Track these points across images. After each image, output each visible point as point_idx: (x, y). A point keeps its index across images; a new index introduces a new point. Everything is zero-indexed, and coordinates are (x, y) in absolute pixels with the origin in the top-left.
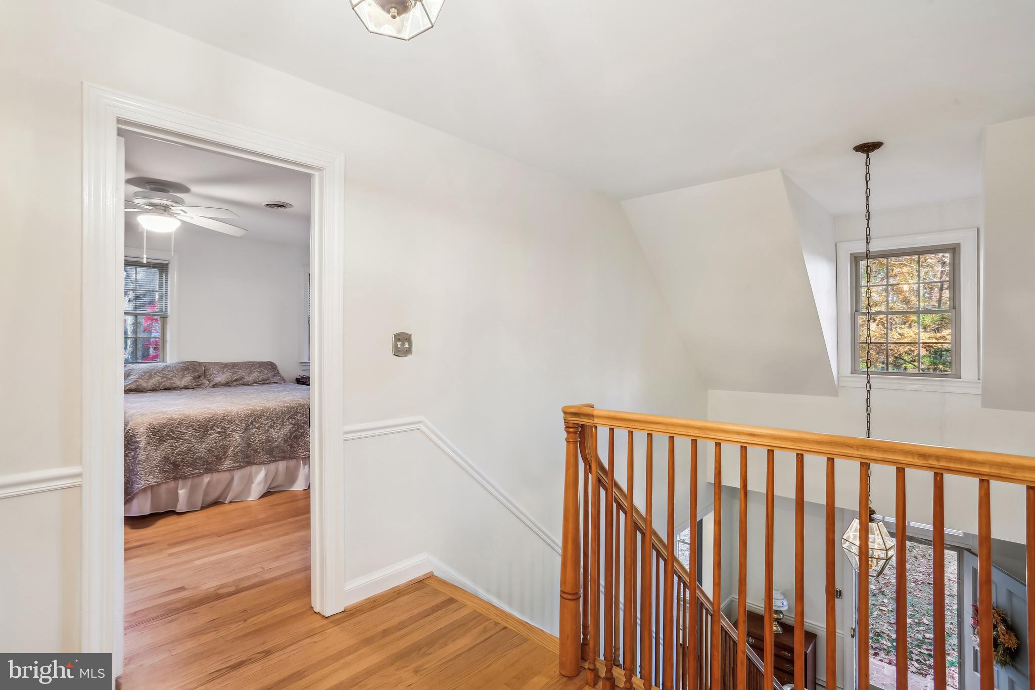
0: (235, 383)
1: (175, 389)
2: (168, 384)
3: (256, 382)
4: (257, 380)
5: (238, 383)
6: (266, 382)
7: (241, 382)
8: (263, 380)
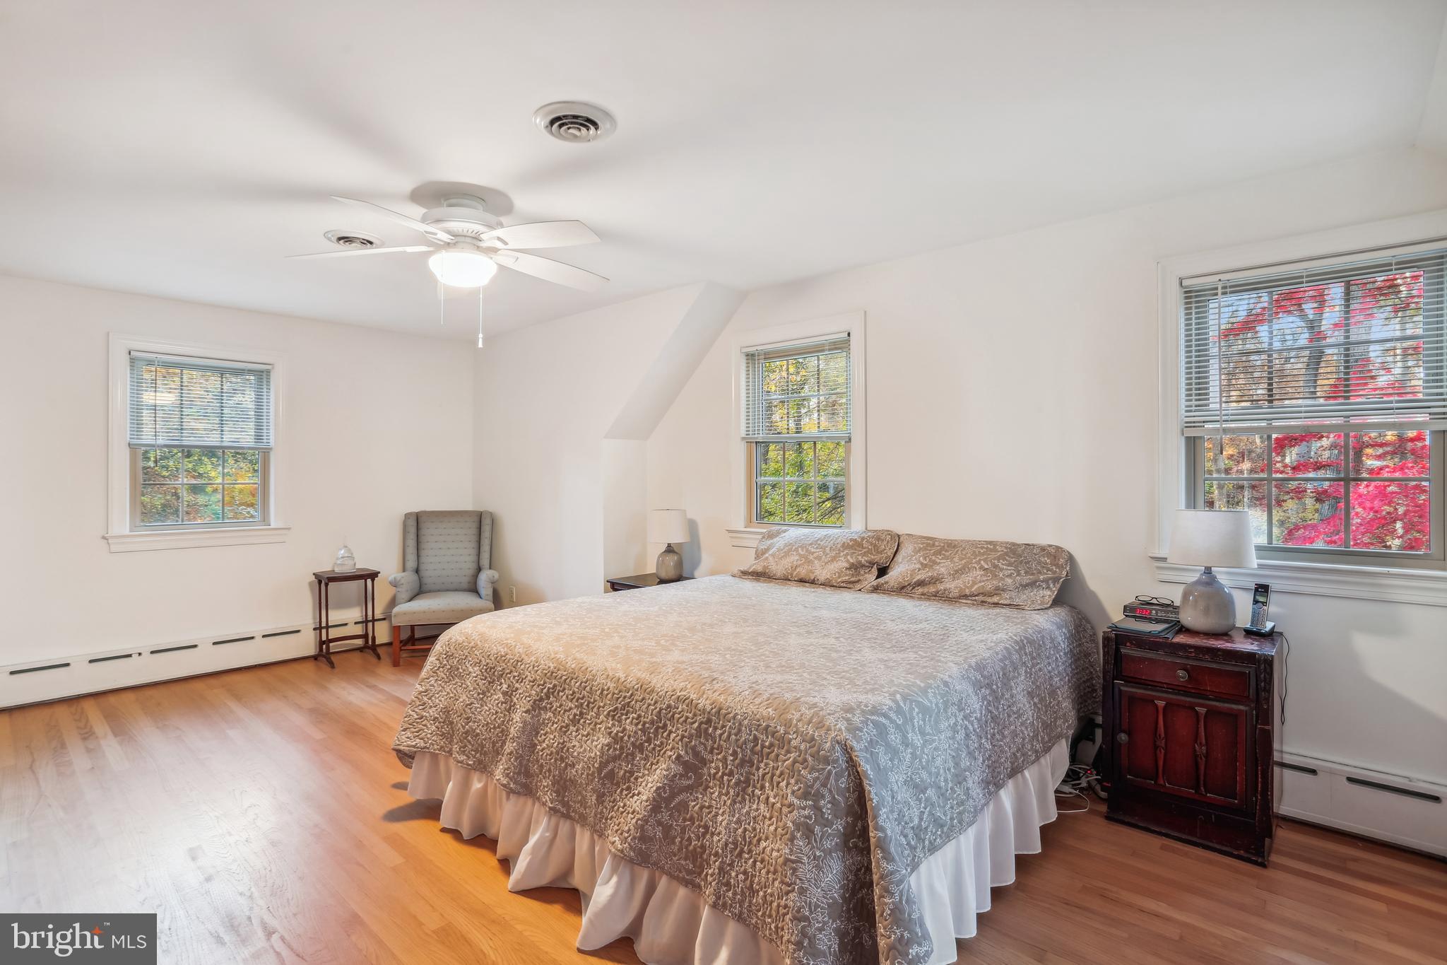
0: (920, 590)
1: (813, 582)
2: (802, 572)
3: (966, 597)
4: (967, 592)
5: (925, 590)
6: (989, 600)
7: (932, 589)
8: (984, 594)
